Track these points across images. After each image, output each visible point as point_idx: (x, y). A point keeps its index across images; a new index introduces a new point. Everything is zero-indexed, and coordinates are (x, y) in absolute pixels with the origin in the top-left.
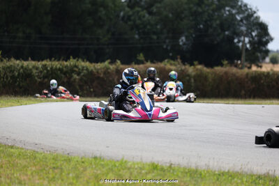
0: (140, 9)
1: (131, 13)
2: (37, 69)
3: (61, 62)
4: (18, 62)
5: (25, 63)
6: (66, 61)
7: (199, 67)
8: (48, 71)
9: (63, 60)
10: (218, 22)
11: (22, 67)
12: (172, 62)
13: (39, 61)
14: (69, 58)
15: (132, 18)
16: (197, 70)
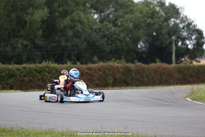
0: (108, 23)
1: (101, 26)
2: (19, 70)
3: (36, 64)
4: (5, 66)
5: (10, 67)
6: (40, 63)
7: (139, 64)
8: (27, 72)
9: (38, 63)
10: (166, 30)
11: (8, 69)
12: (119, 61)
13: (20, 64)
14: (42, 62)
15: (102, 30)
16: (137, 66)
